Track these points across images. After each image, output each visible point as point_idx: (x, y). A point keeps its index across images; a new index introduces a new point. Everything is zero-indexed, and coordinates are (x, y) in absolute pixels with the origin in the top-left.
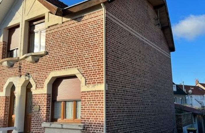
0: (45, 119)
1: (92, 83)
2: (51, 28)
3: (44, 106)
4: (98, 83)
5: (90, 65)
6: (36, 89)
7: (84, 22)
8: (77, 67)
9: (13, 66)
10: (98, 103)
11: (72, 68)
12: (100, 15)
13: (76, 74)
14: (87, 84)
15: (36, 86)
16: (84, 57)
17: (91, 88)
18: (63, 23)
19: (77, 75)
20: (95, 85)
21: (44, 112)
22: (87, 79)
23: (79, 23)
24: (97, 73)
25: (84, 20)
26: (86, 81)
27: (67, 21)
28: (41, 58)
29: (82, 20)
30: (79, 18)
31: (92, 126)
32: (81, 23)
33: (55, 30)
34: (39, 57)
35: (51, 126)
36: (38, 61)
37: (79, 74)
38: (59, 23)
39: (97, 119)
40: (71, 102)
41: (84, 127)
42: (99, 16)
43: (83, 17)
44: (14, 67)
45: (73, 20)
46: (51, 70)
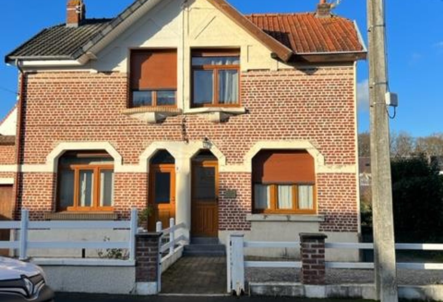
0: (249, 209)
1: (336, 163)
2: (252, 73)
3: (246, 190)
4: (344, 163)
5: (331, 139)
6: (226, 164)
7: (318, 77)
8: (308, 138)
9: (162, 122)
10: (347, 188)
11: (299, 139)
12: (346, 74)
13: (308, 148)
14: (327, 163)
15: (227, 160)
16: (321, 126)
17: (334, 169)
18: (278, 70)
19: (308, 151)
20: (342, 166)
21: (247, 199)
22: (327, 157)
23: (309, 76)
24: (344, 150)
25: (317, 75)
26: (325, 160)
27: (286, 70)
28: (234, 117)
29: (315, 73)
30: (310, 69)
31: (338, 217)
32: (313, 77)
33: (262, 78)
34: (229, 115)
35: (267, 219)
36: (227, 121)
37: (312, 148)
38: (271, 69)
39: (345, 208)
40: (287, 187)
41: (325, 219)
42: (344, 75)
43: (317, 69)
44: (165, 123)
45: (298, 69)
46: (256, 138)
